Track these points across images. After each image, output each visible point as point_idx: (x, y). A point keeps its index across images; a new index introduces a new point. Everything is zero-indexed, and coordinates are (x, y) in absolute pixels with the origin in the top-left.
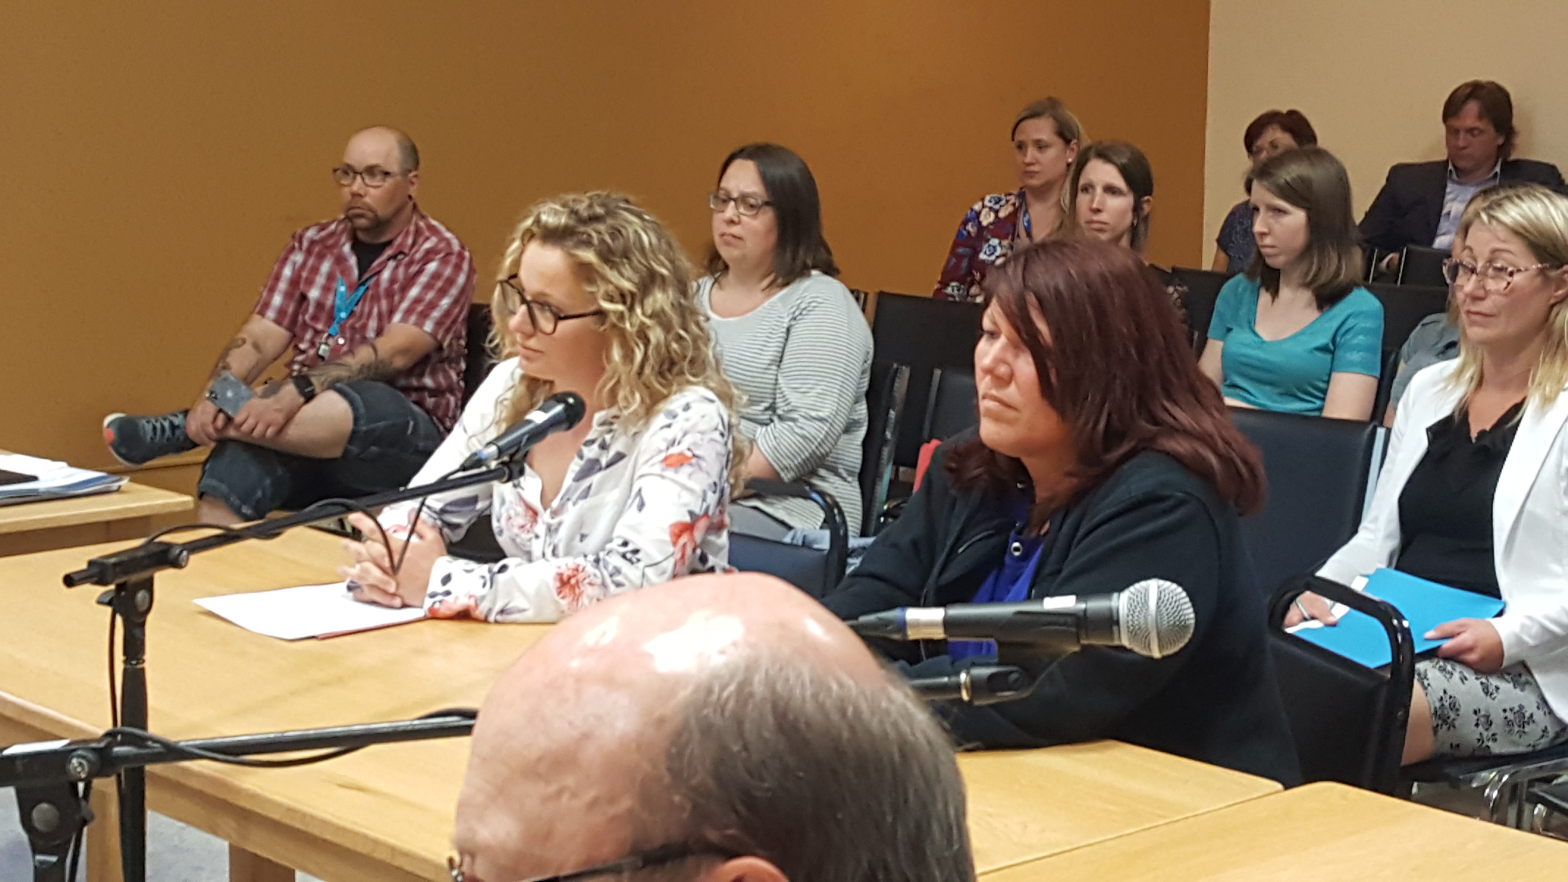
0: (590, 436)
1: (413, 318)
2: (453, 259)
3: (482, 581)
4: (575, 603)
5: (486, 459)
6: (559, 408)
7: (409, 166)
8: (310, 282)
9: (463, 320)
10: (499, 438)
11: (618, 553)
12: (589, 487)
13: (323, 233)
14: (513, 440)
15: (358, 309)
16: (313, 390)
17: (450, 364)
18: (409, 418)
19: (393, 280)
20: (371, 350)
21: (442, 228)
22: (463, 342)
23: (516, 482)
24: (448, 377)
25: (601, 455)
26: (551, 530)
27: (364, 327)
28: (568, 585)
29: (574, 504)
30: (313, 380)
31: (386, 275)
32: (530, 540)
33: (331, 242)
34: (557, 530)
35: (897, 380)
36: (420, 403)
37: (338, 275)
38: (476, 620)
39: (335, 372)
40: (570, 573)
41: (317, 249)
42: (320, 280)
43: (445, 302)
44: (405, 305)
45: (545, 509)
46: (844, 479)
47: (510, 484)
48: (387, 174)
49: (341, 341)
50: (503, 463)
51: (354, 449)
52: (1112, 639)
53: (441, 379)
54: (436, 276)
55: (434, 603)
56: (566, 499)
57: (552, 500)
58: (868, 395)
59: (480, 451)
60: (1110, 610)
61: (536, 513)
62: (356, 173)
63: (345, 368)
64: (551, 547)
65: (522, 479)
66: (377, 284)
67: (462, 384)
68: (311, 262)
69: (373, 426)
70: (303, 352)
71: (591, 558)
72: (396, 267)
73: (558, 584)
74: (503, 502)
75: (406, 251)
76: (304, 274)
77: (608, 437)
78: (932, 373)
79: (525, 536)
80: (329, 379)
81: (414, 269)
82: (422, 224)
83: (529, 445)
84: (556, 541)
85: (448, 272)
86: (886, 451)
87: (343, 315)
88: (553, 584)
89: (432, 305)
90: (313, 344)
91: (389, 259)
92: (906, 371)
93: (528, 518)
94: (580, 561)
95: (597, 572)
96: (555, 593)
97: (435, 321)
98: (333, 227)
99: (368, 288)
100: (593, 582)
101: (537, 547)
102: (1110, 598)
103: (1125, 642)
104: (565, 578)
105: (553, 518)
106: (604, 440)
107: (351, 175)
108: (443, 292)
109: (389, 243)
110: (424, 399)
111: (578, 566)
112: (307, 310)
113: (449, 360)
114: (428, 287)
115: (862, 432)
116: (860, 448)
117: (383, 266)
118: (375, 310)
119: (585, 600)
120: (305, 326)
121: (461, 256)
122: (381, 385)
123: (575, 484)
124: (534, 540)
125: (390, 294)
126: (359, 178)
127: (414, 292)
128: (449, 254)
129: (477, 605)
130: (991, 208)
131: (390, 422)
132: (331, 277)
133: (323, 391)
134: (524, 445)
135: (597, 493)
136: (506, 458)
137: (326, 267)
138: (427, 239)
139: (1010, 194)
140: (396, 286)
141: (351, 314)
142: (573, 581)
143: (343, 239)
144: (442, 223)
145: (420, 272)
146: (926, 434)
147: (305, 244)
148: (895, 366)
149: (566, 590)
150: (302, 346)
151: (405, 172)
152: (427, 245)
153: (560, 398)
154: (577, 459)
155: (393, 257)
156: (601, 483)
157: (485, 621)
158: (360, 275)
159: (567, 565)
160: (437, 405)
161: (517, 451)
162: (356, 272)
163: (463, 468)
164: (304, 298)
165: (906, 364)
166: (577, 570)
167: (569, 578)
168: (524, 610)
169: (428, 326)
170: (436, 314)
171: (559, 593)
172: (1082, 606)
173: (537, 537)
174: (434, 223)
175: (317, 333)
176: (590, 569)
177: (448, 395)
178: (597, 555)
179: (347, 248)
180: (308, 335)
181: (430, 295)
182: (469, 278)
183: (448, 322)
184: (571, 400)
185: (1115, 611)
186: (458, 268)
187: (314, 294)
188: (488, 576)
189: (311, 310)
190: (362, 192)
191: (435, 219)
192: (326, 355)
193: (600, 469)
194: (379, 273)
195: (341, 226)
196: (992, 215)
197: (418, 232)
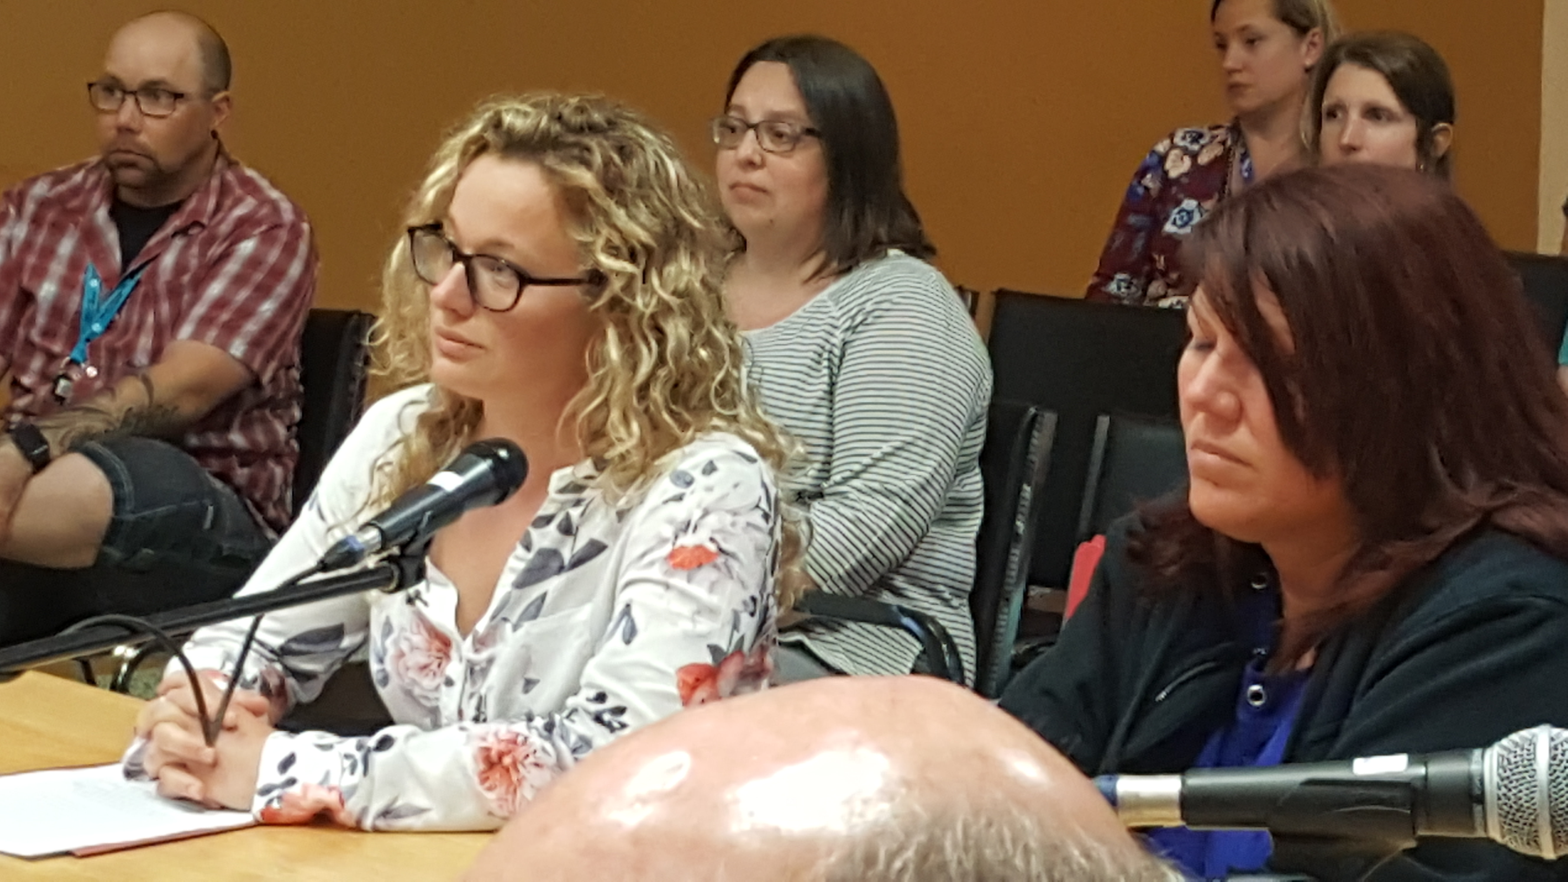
0: (546, 509)
1: (212, 333)
2: (283, 235)
3: (347, 763)
4: (510, 797)
5: (362, 551)
6: (483, 466)
7: (215, 82)
8: (40, 273)
9: (295, 338)
10: (382, 516)
11: (587, 712)
12: (543, 597)
13: (62, 188)
14: (407, 519)
15: (121, 319)
16: (46, 452)
17: (273, 410)
18: (207, 501)
19: (180, 268)
20: (140, 385)
21: (264, 183)
22: (295, 374)
23: (411, 591)
24: (271, 432)
25: (562, 542)
26: (474, 672)
27: (130, 348)
28: (498, 767)
29: (515, 628)
30: (47, 435)
31: (168, 260)
32: (437, 688)
33: (74, 203)
34: (485, 672)
35: (1035, 433)
36: (225, 477)
37: (89, 262)
38: (343, 827)
39: (81, 423)
40: (503, 747)
41: (51, 215)
42: (57, 268)
43: (267, 308)
44: (199, 310)
45: (464, 636)
46: (946, 602)
47: (401, 596)
48: (178, 96)
49: (92, 372)
50: (390, 559)
51: (115, 553)
52: (1473, 828)
53: (260, 437)
54: (254, 262)
55: (271, 801)
56: (499, 617)
57: (475, 622)
58: (984, 459)
59: (352, 537)
60: (1470, 778)
61: (445, 643)
62: (125, 92)
63: (101, 416)
64: (474, 702)
65: (421, 586)
66: (154, 275)
67: (295, 445)
68: (41, 238)
69: (146, 513)
70: (27, 391)
71: (539, 722)
72: (186, 248)
73: (482, 766)
74: (388, 628)
75: (205, 221)
76: (31, 260)
77: (575, 513)
78: (1094, 425)
79: (428, 682)
80: (73, 434)
81: (216, 250)
82: (230, 176)
83: (433, 529)
84: (483, 691)
85: (273, 256)
86: (1017, 554)
87: (97, 327)
88: (472, 766)
89: (245, 313)
90: (45, 376)
91: (174, 235)
92: (1050, 419)
93: (434, 653)
94: (521, 727)
95: (548, 746)
96: (476, 780)
97: (248, 339)
98: (78, 177)
99: (138, 283)
100: (540, 762)
101: (448, 701)
102: (1468, 759)
103: (1495, 834)
104: (494, 754)
105: (477, 651)
106: (568, 518)
107: (118, 94)
108: (263, 291)
109: (177, 207)
110: (231, 469)
111: (518, 735)
112: (32, 322)
113: (273, 404)
114: (239, 280)
115: (976, 520)
116: (973, 550)
117: (165, 244)
118: (150, 319)
119: (526, 792)
120: (30, 346)
121: (295, 232)
122: (159, 444)
123: (516, 592)
124: (444, 688)
125: (174, 291)
126: (130, 102)
127: (215, 289)
128: (277, 226)
129: (342, 802)
130: (1185, 151)
131: (173, 507)
132: (75, 265)
133: (63, 453)
134: (424, 530)
135: (555, 609)
136: (395, 551)
137: (66, 247)
138: (238, 202)
139: (1218, 127)
140: (186, 278)
141: (109, 327)
142: (507, 760)
143: (96, 197)
144: (264, 175)
145: (225, 256)
146: (1084, 526)
147: (30, 207)
148: (1032, 410)
149: (496, 775)
150: (26, 380)
151: (208, 92)
152: (239, 211)
153: (484, 450)
154: (520, 551)
155: (182, 231)
156: (564, 592)
157: (358, 828)
158: (126, 261)
159: (496, 734)
160: (253, 481)
161: (412, 540)
162: (118, 256)
163: (323, 566)
164: (27, 298)
165: (1050, 407)
166: (515, 742)
167: (501, 755)
168: (421, 811)
169: (238, 348)
170: (251, 327)
171: (484, 780)
172: (1421, 771)
173: (449, 683)
174: (250, 173)
175: (52, 357)
176: (536, 741)
177: (271, 464)
178: (550, 715)
179: (102, 214)
180: (37, 363)
181: (243, 295)
182: (308, 267)
183: (272, 340)
184: (503, 453)
185: (1477, 783)
186: (290, 250)
187: (47, 290)
188: (359, 755)
189: (41, 320)
190: (134, 126)
191: (250, 166)
192: (69, 396)
193: (561, 569)
194: (156, 258)
195: (92, 179)
196: (1187, 162)
197: (224, 190)
